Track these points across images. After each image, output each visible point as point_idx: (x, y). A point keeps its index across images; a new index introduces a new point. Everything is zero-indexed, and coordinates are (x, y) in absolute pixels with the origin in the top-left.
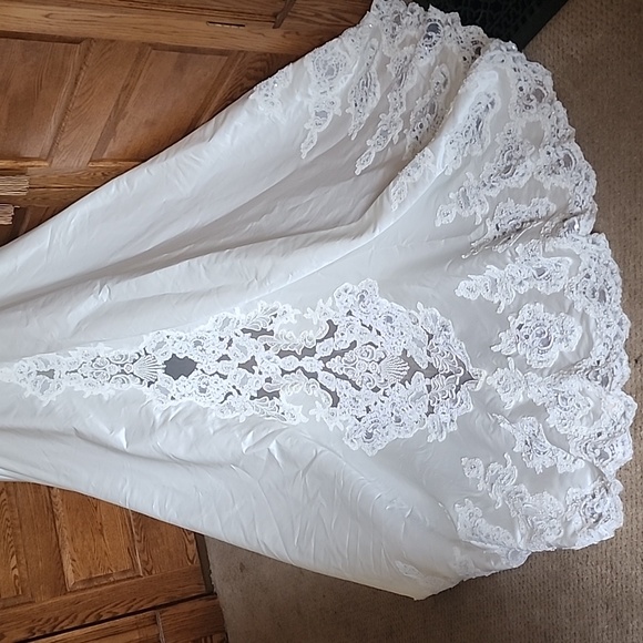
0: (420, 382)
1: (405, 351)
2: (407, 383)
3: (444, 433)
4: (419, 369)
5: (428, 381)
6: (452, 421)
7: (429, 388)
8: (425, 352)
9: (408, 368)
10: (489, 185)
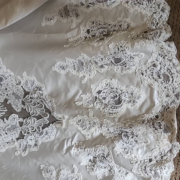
0: (15, 119)
1: (6, 100)
2: (5, 119)
3: (27, 152)
4: (15, 112)
5: (21, 120)
6: (36, 145)
7: (21, 124)
8: (21, 102)
9: (7, 110)
10: (86, 5)
